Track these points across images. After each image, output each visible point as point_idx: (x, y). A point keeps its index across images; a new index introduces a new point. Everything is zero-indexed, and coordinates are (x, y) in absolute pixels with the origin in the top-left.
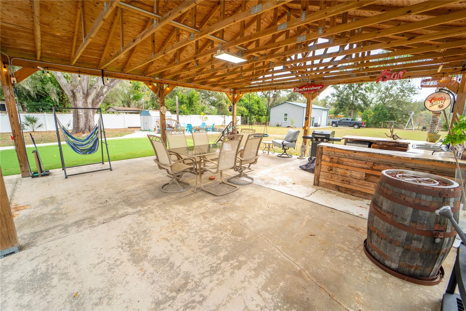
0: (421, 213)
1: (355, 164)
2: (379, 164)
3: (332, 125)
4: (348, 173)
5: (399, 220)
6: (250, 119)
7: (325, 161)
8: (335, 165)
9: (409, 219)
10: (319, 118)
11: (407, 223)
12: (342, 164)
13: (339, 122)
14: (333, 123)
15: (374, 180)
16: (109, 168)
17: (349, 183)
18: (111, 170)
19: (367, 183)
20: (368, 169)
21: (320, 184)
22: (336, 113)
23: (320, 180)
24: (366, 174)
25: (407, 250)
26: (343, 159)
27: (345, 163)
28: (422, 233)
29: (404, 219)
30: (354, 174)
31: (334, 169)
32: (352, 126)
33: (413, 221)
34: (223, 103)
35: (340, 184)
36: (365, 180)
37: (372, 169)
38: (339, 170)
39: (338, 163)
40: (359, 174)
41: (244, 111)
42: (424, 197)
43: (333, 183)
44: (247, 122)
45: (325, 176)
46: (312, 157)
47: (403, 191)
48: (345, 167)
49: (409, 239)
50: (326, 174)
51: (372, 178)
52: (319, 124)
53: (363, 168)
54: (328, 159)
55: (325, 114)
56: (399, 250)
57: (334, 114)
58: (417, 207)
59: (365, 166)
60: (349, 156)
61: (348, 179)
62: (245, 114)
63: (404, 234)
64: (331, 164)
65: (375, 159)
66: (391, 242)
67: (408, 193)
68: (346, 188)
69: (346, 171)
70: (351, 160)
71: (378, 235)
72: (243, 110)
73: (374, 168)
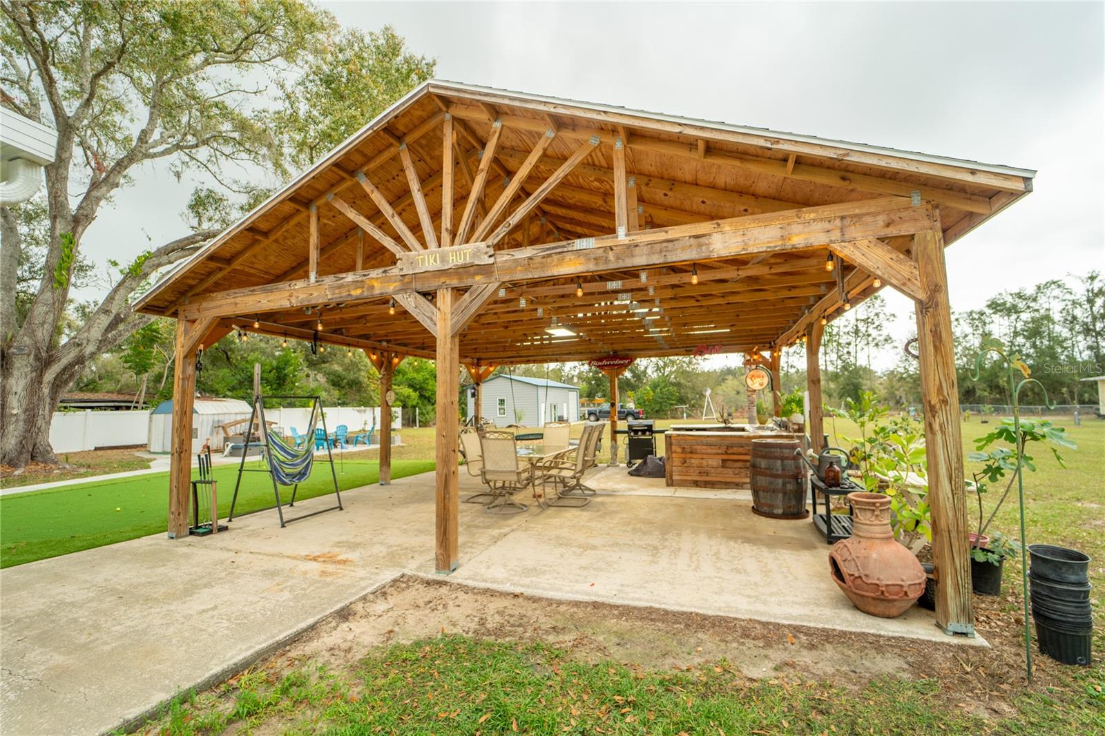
0: (786, 462)
1: (709, 451)
2: (732, 447)
3: (588, 419)
4: (704, 462)
5: (775, 472)
6: (421, 414)
7: (676, 452)
8: (689, 456)
9: (780, 469)
10: (565, 405)
11: (780, 472)
12: (696, 453)
13: (600, 412)
14: (590, 413)
15: (731, 466)
16: (338, 505)
17: (707, 474)
18: (341, 509)
19: (725, 471)
20: (722, 454)
21: (674, 483)
22: (590, 395)
23: (674, 478)
24: (723, 460)
25: (785, 493)
26: (696, 447)
27: (698, 451)
28: (790, 477)
29: (777, 470)
30: (710, 462)
31: (688, 461)
32: (623, 419)
33: (783, 470)
34: (361, 379)
35: (698, 478)
36: (723, 467)
37: (727, 453)
38: (693, 461)
39: (691, 452)
40: (715, 462)
41: (409, 397)
42: (784, 450)
43: (689, 478)
44: (414, 421)
45: (679, 471)
46: (633, 461)
47: (772, 450)
48: (700, 456)
49: (784, 484)
50: (679, 468)
51: (729, 464)
52: (565, 418)
53: (718, 454)
54: (679, 450)
55: (573, 396)
56: (780, 496)
57: (588, 396)
58: (783, 459)
59: (720, 451)
60: (702, 442)
61: (705, 469)
62: (410, 403)
63: (780, 481)
64: (683, 456)
65: (727, 442)
66: (773, 492)
67: (775, 450)
68: (705, 482)
69: (701, 461)
70: (704, 447)
71: (763, 491)
72: (406, 394)
73: (728, 452)
